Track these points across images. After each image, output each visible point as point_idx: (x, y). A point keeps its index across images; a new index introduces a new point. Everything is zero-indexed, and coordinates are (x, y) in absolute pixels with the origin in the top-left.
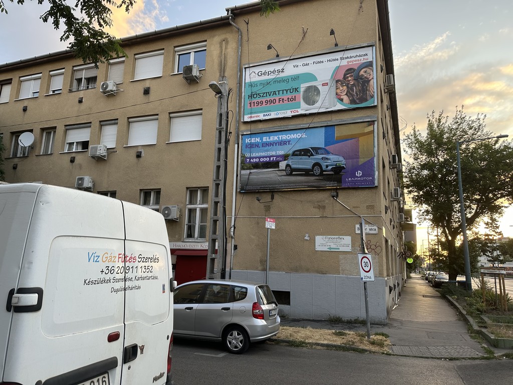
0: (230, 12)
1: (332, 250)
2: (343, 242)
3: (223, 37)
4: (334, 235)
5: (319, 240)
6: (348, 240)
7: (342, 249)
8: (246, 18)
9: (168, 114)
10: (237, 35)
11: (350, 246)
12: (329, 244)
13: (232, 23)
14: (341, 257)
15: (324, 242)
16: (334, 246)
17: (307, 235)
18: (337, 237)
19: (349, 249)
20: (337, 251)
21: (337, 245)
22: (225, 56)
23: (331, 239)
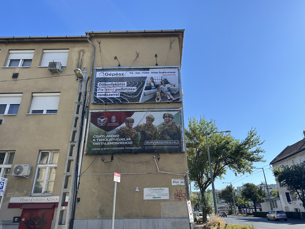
0: (88, 34)
1: (155, 199)
2: (163, 192)
3: (82, 48)
4: (157, 187)
5: (146, 191)
6: (166, 190)
7: (163, 198)
8: (99, 40)
9: (31, 93)
10: (92, 49)
11: (168, 195)
12: (153, 194)
13: (89, 41)
14: (162, 204)
15: (151, 193)
16: (156, 196)
17: (137, 188)
18: (159, 188)
19: (167, 197)
20: (159, 200)
21: (159, 195)
22: (82, 60)
23: (155, 190)
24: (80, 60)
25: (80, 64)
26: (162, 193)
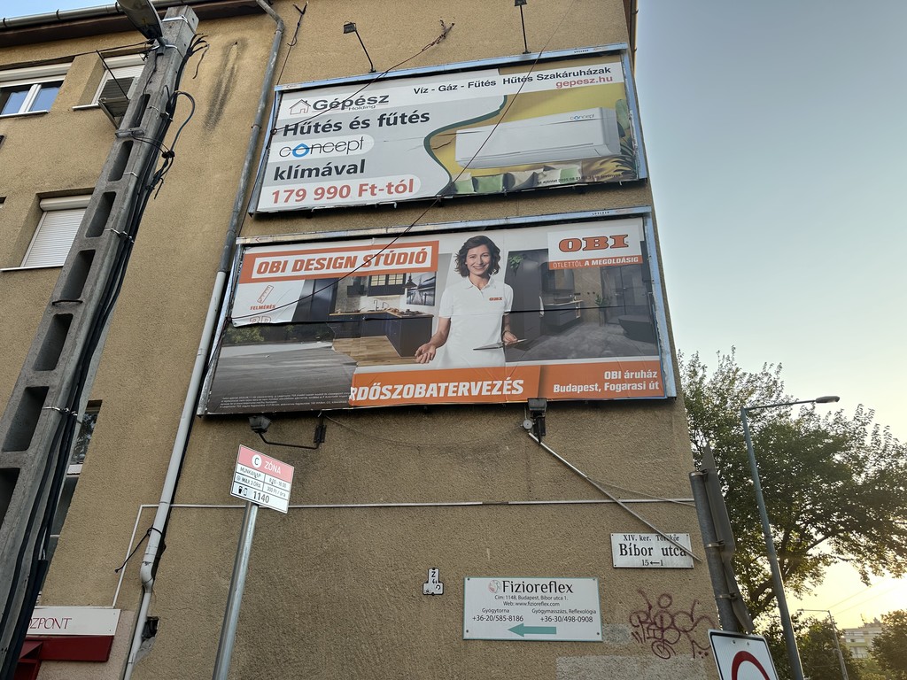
1: (528, 637)
2: (569, 602)
3: (235, 36)
4: (535, 575)
5: (480, 593)
6: (585, 592)
7: (566, 632)
9: (34, 196)
10: (273, 31)
11: (597, 617)
12: (515, 611)
14: (564, 664)
15: (500, 605)
16: (532, 620)
18: (546, 581)
19: (591, 631)
20: (549, 641)
21: (548, 615)
22: (232, 73)
23: (525, 588)
24: (227, 74)
25: (224, 85)
26: (564, 605)
